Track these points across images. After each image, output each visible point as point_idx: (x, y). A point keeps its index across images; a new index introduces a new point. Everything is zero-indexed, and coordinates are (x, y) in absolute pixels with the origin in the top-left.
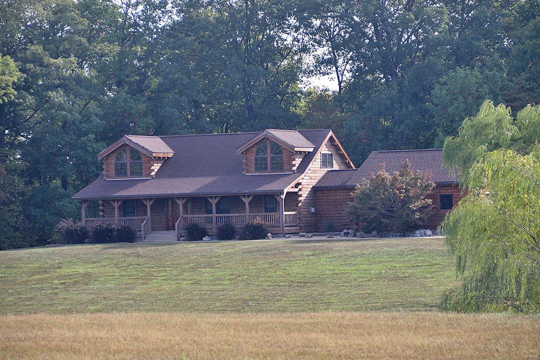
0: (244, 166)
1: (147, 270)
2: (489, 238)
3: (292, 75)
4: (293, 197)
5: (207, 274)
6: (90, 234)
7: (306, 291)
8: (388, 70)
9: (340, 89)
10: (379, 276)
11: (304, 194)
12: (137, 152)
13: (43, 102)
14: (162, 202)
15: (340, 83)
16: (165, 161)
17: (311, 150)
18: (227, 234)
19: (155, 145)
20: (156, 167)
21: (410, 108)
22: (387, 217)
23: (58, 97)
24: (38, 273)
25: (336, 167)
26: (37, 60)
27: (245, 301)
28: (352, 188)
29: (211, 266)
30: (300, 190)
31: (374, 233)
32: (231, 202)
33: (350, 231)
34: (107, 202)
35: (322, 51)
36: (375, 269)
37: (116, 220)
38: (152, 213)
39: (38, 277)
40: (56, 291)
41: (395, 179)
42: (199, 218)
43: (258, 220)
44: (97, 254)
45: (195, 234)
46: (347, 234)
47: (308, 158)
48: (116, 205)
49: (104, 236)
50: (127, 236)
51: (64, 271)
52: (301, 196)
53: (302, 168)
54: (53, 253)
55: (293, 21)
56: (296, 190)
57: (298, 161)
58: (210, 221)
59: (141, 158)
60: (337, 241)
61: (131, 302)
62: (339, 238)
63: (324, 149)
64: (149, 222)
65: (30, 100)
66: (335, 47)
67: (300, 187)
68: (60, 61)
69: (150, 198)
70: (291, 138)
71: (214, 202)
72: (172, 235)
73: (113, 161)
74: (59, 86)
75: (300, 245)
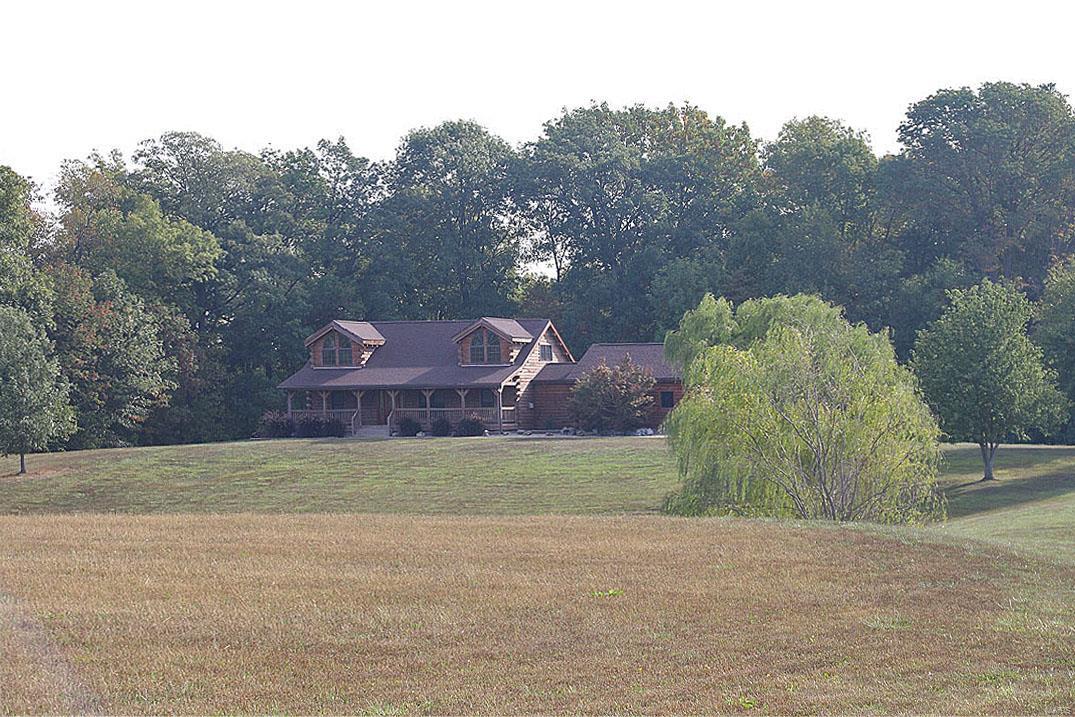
0: (460, 357)
1: (357, 467)
2: (710, 439)
3: (509, 259)
4: (511, 391)
5: (422, 472)
6: (297, 427)
7: (526, 493)
8: (608, 259)
9: (559, 277)
10: (600, 478)
11: (523, 388)
12: (347, 339)
13: (245, 282)
14: (373, 394)
15: (559, 270)
16: (377, 349)
17: (530, 341)
18: (441, 430)
19: (366, 332)
20: (367, 356)
21: (630, 299)
22: (608, 414)
23: (261, 276)
24: (243, 469)
25: (555, 360)
26: (240, 236)
27: (461, 503)
28: (572, 383)
29: (425, 464)
30: (518, 384)
31: (595, 431)
32: (445, 395)
33: (570, 429)
34: (315, 393)
35: (540, 235)
36: (596, 470)
37: (324, 413)
38: (362, 405)
39: (243, 472)
40: (261, 488)
41: (616, 374)
42: (412, 412)
43: (475, 416)
44: (304, 449)
45: (408, 429)
46: (566, 432)
47: (526, 349)
48: (324, 396)
49: (312, 430)
50: (335, 430)
51: (269, 467)
52: (519, 390)
53: (521, 360)
54: (258, 447)
55: (509, 202)
56: (514, 384)
57: (516, 353)
58: (424, 415)
59: (350, 344)
60: (556, 439)
61: (341, 501)
62: (559, 436)
63: (543, 341)
64: (360, 415)
65: (232, 279)
66: (553, 232)
67: (518, 380)
68: (264, 237)
69: (360, 389)
70: (509, 327)
71: (427, 395)
72: (384, 430)
73: (321, 348)
74: (263, 264)
75: (519, 443)
